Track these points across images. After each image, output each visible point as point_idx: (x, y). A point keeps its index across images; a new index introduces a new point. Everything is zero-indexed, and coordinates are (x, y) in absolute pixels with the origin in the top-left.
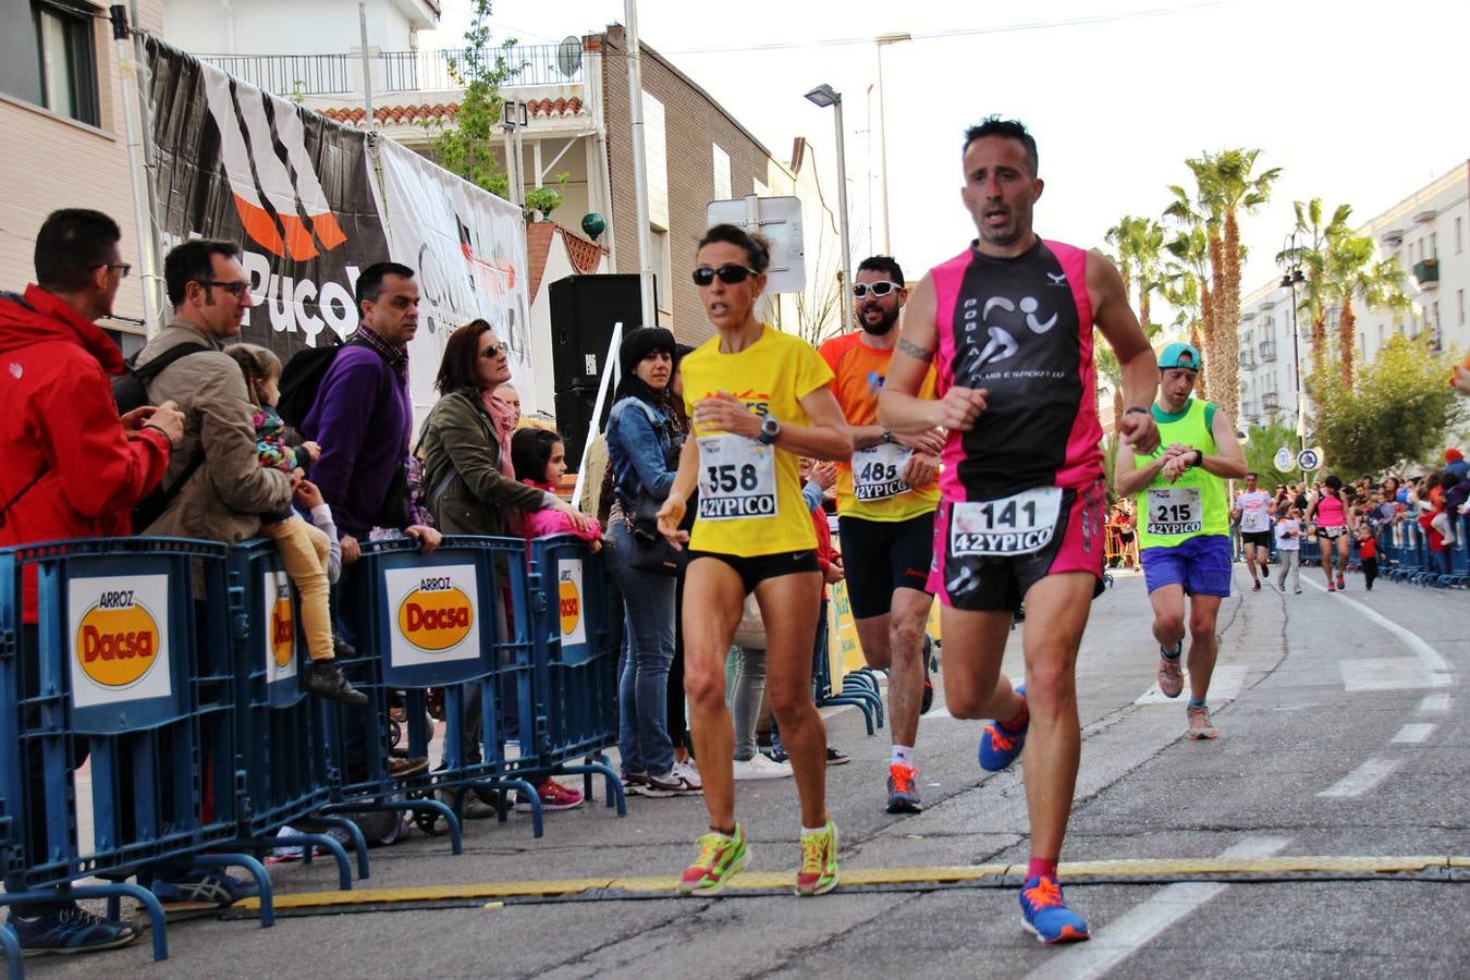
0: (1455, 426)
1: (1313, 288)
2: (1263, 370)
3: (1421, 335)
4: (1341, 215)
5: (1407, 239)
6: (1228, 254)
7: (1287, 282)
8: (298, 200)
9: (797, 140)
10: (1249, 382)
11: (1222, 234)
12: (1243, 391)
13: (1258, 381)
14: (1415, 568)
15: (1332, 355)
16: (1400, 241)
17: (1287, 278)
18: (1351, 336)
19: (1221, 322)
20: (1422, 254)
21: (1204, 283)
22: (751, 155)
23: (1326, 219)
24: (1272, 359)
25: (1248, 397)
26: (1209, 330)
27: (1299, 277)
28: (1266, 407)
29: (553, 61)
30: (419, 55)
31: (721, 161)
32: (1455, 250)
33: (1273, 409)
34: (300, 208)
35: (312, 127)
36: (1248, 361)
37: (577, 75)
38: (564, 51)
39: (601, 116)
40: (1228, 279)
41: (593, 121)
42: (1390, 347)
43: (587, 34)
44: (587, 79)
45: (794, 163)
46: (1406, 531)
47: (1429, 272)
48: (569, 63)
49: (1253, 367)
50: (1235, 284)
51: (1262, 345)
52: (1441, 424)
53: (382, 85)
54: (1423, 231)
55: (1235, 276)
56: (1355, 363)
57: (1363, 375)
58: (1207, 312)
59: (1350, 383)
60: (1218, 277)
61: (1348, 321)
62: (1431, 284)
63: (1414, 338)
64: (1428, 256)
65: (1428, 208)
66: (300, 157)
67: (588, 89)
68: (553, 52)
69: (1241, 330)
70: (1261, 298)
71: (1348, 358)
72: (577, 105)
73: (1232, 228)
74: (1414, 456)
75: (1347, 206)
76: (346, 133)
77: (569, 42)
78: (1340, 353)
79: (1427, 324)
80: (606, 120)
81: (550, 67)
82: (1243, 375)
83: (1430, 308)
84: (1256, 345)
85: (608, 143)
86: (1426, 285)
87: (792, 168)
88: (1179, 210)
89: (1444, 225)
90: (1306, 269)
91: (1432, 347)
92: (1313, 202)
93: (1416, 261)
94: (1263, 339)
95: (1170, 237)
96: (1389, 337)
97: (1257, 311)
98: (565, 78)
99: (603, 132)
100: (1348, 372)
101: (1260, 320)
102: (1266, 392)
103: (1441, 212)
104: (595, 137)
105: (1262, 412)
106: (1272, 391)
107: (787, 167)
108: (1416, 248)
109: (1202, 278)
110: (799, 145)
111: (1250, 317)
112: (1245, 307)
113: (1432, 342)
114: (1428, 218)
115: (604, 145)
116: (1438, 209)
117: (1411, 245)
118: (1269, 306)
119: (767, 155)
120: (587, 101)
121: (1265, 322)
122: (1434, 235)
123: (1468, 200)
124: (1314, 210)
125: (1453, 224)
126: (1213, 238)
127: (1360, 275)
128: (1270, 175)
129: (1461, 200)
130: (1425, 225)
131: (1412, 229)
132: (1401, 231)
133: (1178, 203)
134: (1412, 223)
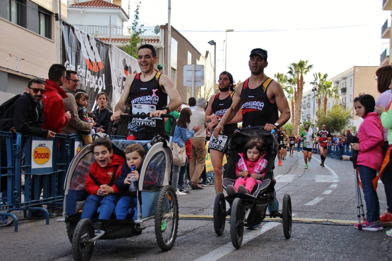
0: (347, 125)
1: (319, 92)
2: (307, 109)
3: (342, 104)
4: (325, 76)
5: (340, 83)
6: (300, 83)
7: (313, 90)
8: (95, 58)
9: (207, 51)
10: (304, 112)
11: (300, 78)
12: (302, 114)
13: (306, 112)
14: (336, 156)
15: (322, 107)
16: (338, 83)
17: (313, 89)
18: (326, 103)
19: (298, 98)
20: (343, 86)
21: (295, 89)
22: (196, 54)
23: (322, 77)
24: (309, 107)
25: (304, 115)
26: (296, 100)
27: (316, 89)
28: (307, 117)
29: (154, 31)
30: (124, 27)
31: (190, 55)
32: (350, 86)
33: (309, 118)
34: (95, 60)
35: (98, 42)
36: (304, 107)
37: (159, 34)
38: (156, 29)
39: (163, 43)
40: (300, 89)
41: (161, 44)
42: (335, 106)
43: (161, 25)
44: (160, 35)
45: (206, 56)
46: (334, 147)
47: (344, 90)
48: (157, 31)
49: (305, 108)
50: (302, 90)
51: (307, 104)
52: (344, 124)
53: (115, 33)
54: (344, 81)
55: (302, 88)
56: (327, 109)
57: (328, 112)
58: (295, 96)
59: (325, 114)
60: (298, 88)
61: (326, 100)
62: (345, 93)
63: (340, 105)
64: (344, 87)
65: (345, 76)
66: (95, 49)
67: (161, 37)
68: (153, 29)
69: (303, 100)
70: (308, 93)
71: (325, 108)
72: (158, 40)
73: (302, 77)
74: (339, 131)
75: (327, 74)
76: (105, 44)
77: (157, 26)
78: (324, 107)
79: (343, 102)
80: (164, 44)
81: (153, 32)
82: (302, 110)
83: (344, 98)
84: (306, 104)
85: (164, 49)
86: (343, 93)
87: (205, 58)
88: (290, 72)
89: (348, 80)
90: (317, 88)
91: (344, 107)
92: (319, 73)
93: (342, 88)
94: (308, 102)
95: (289, 79)
96: (334, 104)
97: (306, 96)
98: (156, 34)
99: (163, 47)
100: (325, 111)
101: (307, 98)
102: (307, 114)
103: (347, 78)
104: (162, 48)
105: (306, 118)
106: (309, 114)
107: (204, 57)
108: (342, 84)
109: (295, 88)
110: (207, 52)
111: (305, 97)
112: (303, 95)
113: (344, 106)
114: (345, 78)
115: (163, 50)
117: (341, 84)
118: (309, 95)
119: (200, 54)
120: (160, 40)
121: (308, 99)
122: (346, 82)
123: (353, 76)
124: (320, 75)
125: (350, 80)
126: (298, 79)
127: (329, 90)
128: (310, 66)
129: (352, 75)
130: (344, 80)
131: (341, 81)
132: (339, 81)
133: (290, 71)
134: (341, 79)
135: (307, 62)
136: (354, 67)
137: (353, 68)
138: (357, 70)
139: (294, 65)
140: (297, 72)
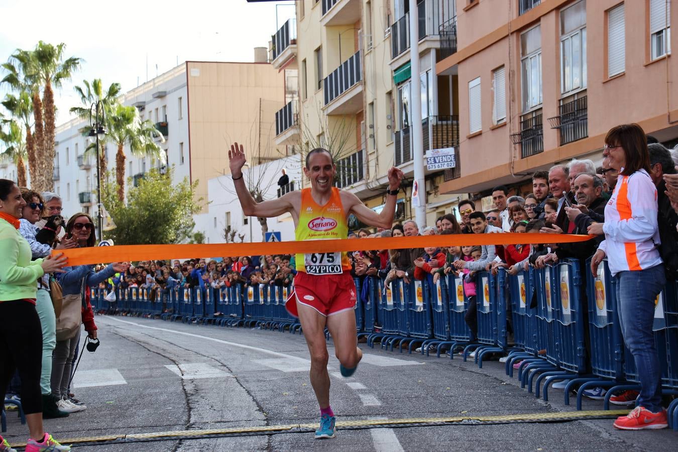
4: (113, 91)
5: (148, 108)
6: (45, 110)
11: (41, 96)
16: (144, 108)
18: (123, 169)
19: (41, 155)
20: (158, 118)
21: (28, 128)
23: (104, 92)
27: (101, 131)
32: (178, 117)
47: (162, 129)
54: (158, 103)
58: (30, 147)
59: (123, 199)
60: (38, 125)
61: (121, 159)
63: (152, 171)
64: (161, 120)
65: (161, 90)
71: (121, 182)
73: (49, 93)
75: (117, 84)
86: (160, 138)
88: (11, 79)
89: (171, 101)
92: (95, 81)
93: (155, 123)
100: (121, 192)
103: (170, 93)
108: (153, 113)
109: (27, 125)
114: (161, 96)
116: (168, 91)
117: (150, 112)
122: (165, 107)
123: (186, 87)
124: (96, 86)
125: (177, 101)
126: (35, 100)
127: (128, 132)
128: (72, 62)
129: (182, 87)
130: (159, 100)
131: (151, 102)
132: (144, 102)
133: (11, 75)
134: (151, 98)
135: (60, 47)
136: (187, 62)
137: (185, 66)
138: (194, 72)
139: (23, 58)
140: (34, 78)
